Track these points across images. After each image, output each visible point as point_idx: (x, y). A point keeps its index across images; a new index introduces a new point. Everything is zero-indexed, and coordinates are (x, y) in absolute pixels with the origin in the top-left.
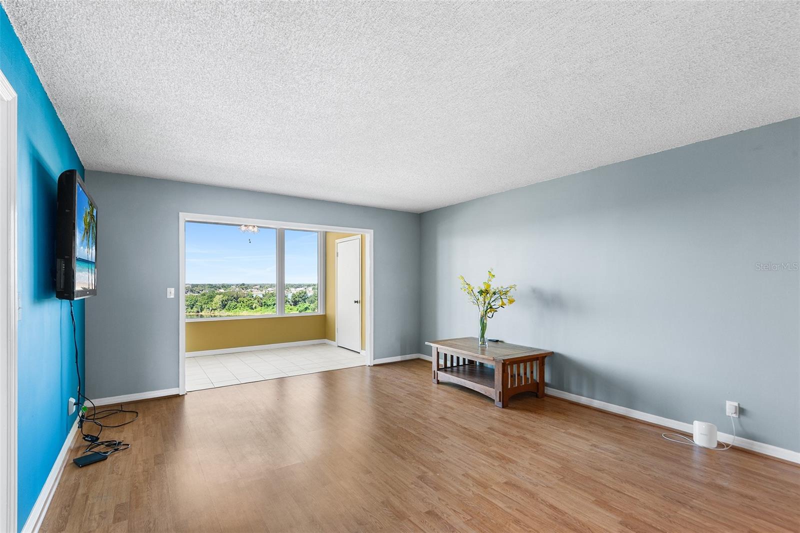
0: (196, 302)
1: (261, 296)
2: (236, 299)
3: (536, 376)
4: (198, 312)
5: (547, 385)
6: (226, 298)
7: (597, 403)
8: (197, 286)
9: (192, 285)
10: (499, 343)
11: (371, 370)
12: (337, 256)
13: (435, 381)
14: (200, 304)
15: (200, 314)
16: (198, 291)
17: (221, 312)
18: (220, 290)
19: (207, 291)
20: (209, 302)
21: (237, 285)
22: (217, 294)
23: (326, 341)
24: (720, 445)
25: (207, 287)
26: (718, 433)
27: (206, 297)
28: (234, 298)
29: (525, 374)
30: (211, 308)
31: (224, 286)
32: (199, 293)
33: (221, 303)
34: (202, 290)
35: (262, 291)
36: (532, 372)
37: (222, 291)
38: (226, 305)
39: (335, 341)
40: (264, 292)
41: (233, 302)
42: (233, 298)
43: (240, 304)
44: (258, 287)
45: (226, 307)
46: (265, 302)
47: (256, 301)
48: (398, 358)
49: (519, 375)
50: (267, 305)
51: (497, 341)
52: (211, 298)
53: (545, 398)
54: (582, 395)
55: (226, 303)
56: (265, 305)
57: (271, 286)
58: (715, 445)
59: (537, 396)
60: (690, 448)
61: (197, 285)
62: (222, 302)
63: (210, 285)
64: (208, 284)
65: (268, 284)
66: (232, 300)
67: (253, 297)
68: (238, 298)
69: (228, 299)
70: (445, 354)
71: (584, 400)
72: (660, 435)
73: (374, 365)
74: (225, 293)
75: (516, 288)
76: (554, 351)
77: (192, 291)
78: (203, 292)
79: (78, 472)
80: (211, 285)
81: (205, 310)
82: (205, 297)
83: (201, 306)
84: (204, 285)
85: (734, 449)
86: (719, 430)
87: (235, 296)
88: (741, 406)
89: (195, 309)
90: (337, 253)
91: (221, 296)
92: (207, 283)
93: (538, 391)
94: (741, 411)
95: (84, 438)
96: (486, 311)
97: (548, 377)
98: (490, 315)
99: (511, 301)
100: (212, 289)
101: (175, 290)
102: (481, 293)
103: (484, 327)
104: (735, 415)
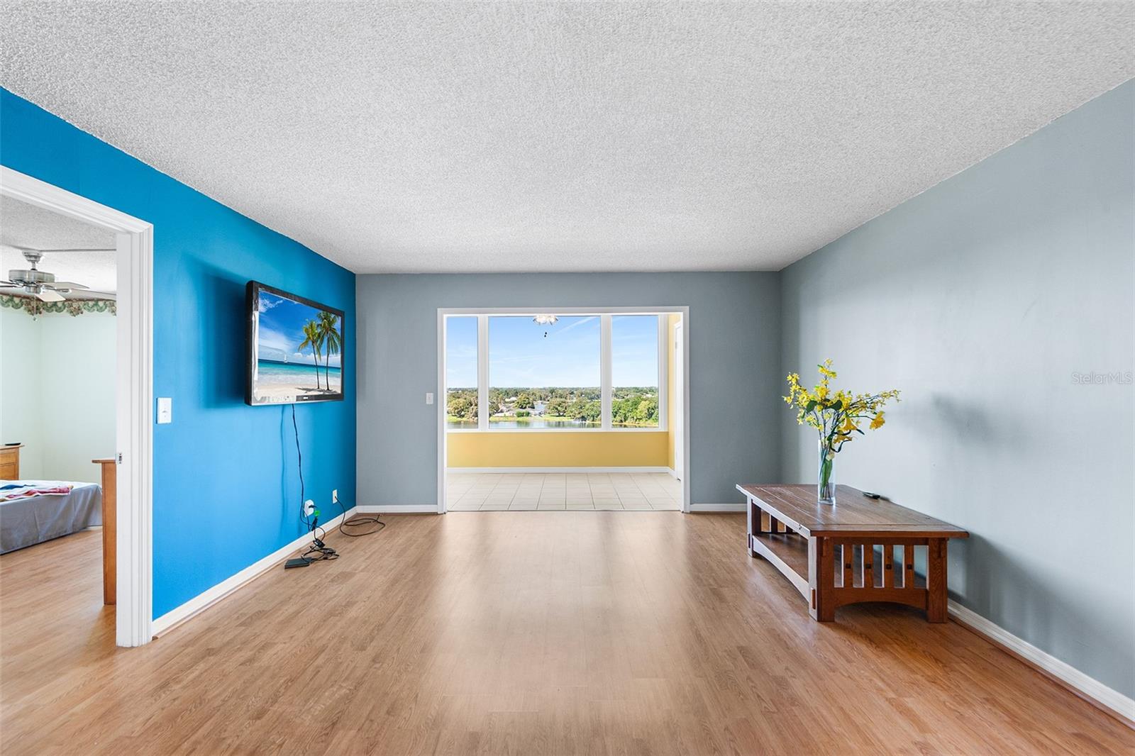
0: (620, 409)
4: (621, 421)
5: (955, 599)
8: (622, 389)
10: (881, 501)
12: (676, 347)
13: (750, 551)
14: (624, 412)
15: (624, 423)
16: (623, 395)
17: (647, 423)
18: (647, 395)
19: (632, 396)
20: (634, 410)
22: (643, 399)
23: (668, 469)
25: (633, 390)
30: (635, 418)
32: (623, 398)
33: (646, 412)
34: (627, 395)
37: (649, 396)
38: (652, 414)
39: (674, 471)
45: (653, 416)
51: (876, 497)
52: (636, 404)
55: (653, 411)
59: (925, 617)
63: (636, 388)
64: (634, 388)
71: (1027, 650)
73: (692, 513)
75: (900, 396)
77: (616, 396)
78: (628, 397)
80: (638, 389)
81: (629, 419)
82: (629, 403)
83: (625, 414)
84: (629, 389)
89: (618, 418)
90: (676, 344)
91: (647, 402)
92: (633, 386)
93: (927, 607)
96: (830, 439)
97: (957, 579)
98: (836, 446)
99: (878, 423)
100: (638, 394)
101: (434, 395)
102: (812, 405)
103: (827, 467)
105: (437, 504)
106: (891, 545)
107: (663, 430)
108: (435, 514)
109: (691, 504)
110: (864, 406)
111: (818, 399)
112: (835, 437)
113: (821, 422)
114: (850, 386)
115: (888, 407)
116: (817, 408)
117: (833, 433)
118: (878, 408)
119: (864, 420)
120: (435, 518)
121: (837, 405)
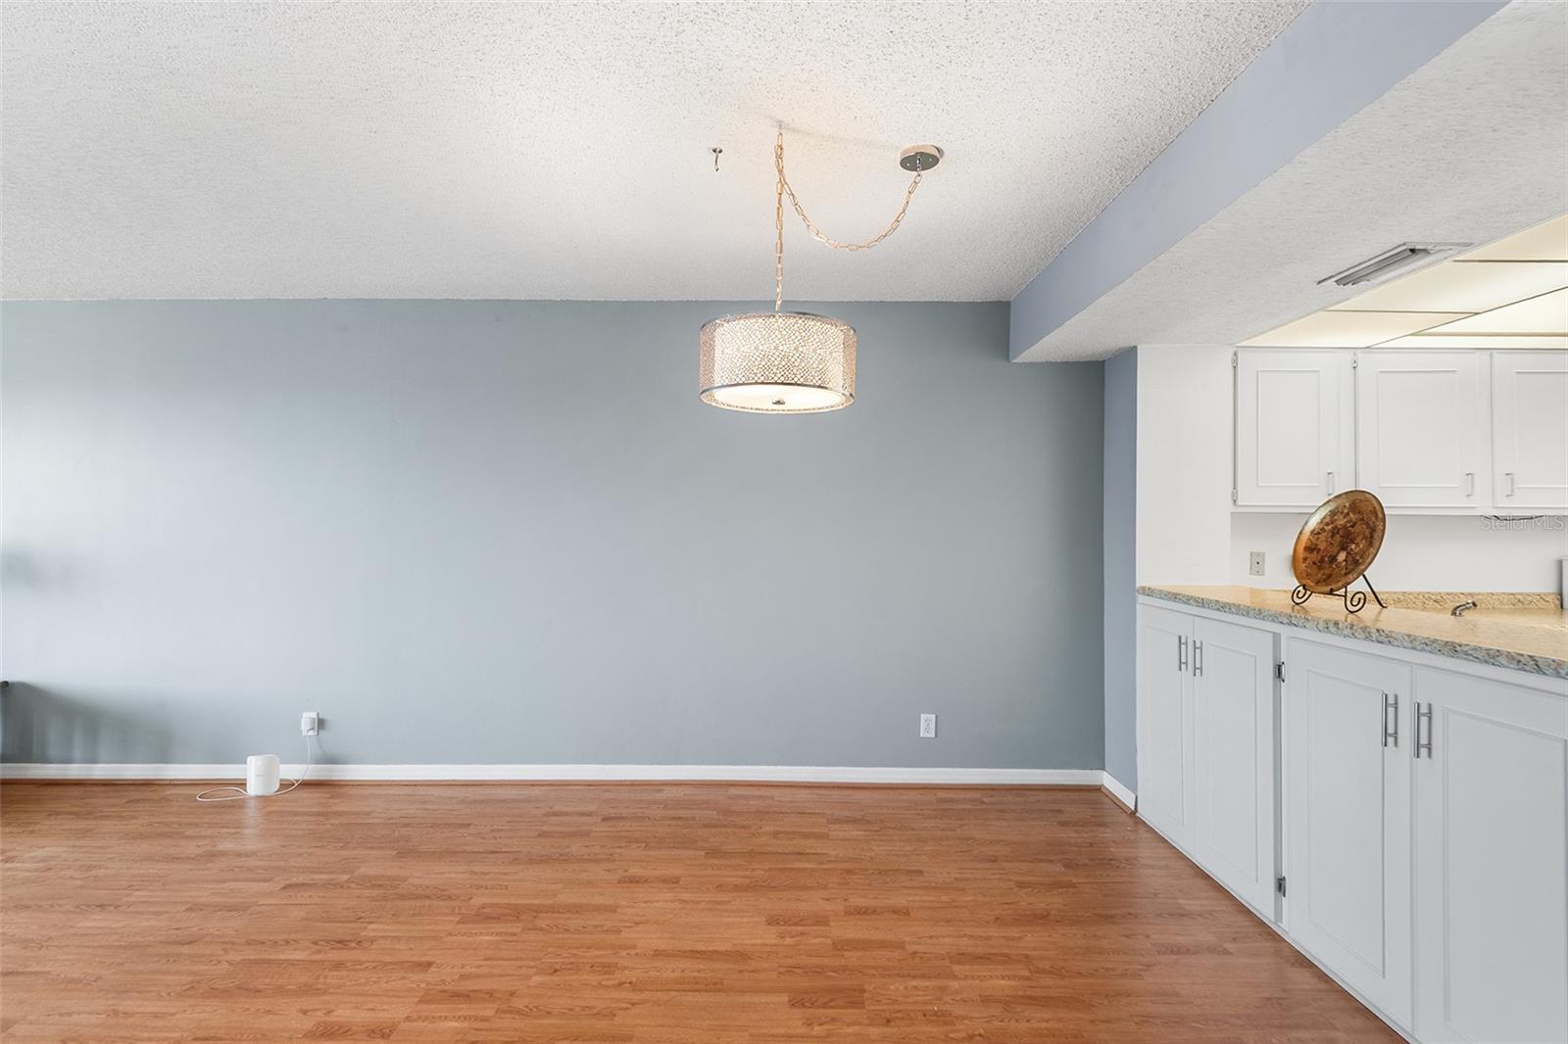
7: (101, 771)
24: (285, 785)
26: (282, 766)
58: (275, 787)
72: (192, 798)
85: (306, 784)
86: (282, 763)
88: (320, 717)
94: (321, 724)
104: (311, 733)
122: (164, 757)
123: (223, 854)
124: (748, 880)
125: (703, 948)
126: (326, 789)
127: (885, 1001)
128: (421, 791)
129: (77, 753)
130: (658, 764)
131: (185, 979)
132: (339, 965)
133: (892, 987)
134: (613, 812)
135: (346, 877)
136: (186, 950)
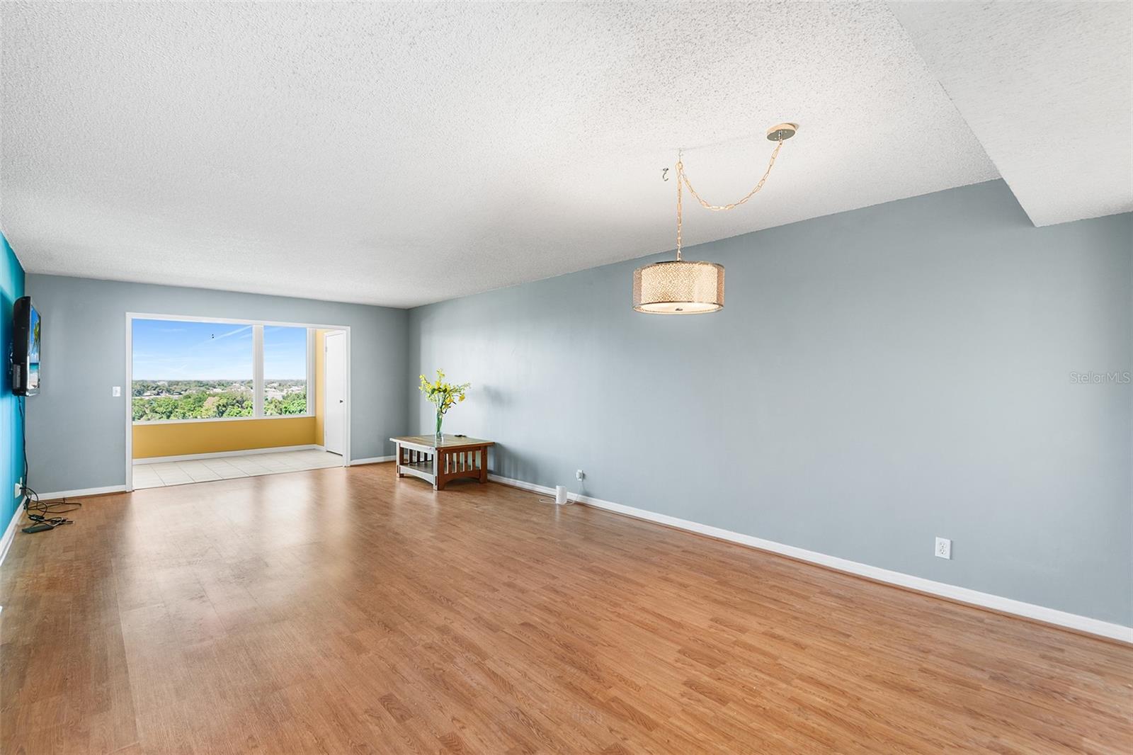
1: (281, 399)
2: (240, 403)
3: (478, 463)
5: (490, 472)
6: (224, 401)
8: (177, 383)
9: (169, 382)
10: (463, 438)
11: (347, 470)
12: (326, 351)
13: (398, 475)
14: (182, 411)
16: (179, 391)
18: (215, 390)
19: (193, 391)
20: (197, 408)
21: (243, 382)
22: (209, 395)
23: (315, 446)
24: (569, 502)
25: (194, 384)
26: (568, 493)
27: (191, 400)
28: (237, 402)
29: (466, 462)
31: (221, 384)
32: (180, 394)
33: (215, 409)
34: (186, 390)
35: (282, 391)
36: (474, 461)
37: (218, 390)
39: (323, 445)
40: (284, 393)
41: (236, 407)
42: (235, 401)
43: (247, 411)
44: (275, 385)
46: (285, 408)
47: (272, 406)
48: (381, 459)
49: (458, 462)
50: (289, 412)
51: (460, 436)
52: (200, 401)
53: (488, 484)
54: (510, 477)
55: (224, 409)
56: (286, 411)
57: (297, 383)
58: (566, 502)
59: (480, 482)
60: (553, 507)
61: (176, 381)
62: (218, 407)
63: (198, 382)
64: (195, 381)
65: (292, 381)
66: (233, 405)
67: (267, 399)
68: (244, 402)
69: (227, 403)
70: (410, 450)
71: (519, 483)
72: (538, 500)
73: (351, 466)
74: (222, 394)
75: (471, 386)
76: (496, 441)
77: (168, 391)
78: (187, 393)
79: (27, 537)
80: (201, 382)
82: (189, 399)
84: (189, 383)
85: (578, 504)
86: (569, 491)
87: (239, 398)
88: (583, 473)
90: (326, 348)
91: (217, 398)
92: (193, 380)
93: (480, 477)
94: (583, 476)
95: (30, 518)
96: (441, 408)
97: (491, 465)
98: (444, 411)
99: (462, 398)
100: (201, 388)
101: (121, 389)
102: (433, 391)
103: (440, 421)
104: (580, 480)
105: (125, 484)
106: (467, 451)
107: (311, 416)
108: (125, 492)
109: (351, 460)
110: (456, 391)
111: (436, 388)
112: (444, 406)
113: (437, 399)
114: (450, 382)
115: (466, 391)
116: (436, 392)
117: (442, 404)
118: (462, 392)
119: (456, 397)
120: (124, 495)
121: (445, 391)
122: (535, 482)
123: (531, 521)
124: (725, 600)
125: (665, 615)
126: (583, 507)
127: (729, 672)
128: (616, 517)
129: (519, 477)
130: (734, 531)
131: (489, 555)
132: (530, 567)
133: (742, 670)
134: (691, 549)
135: (559, 540)
136: (496, 547)
